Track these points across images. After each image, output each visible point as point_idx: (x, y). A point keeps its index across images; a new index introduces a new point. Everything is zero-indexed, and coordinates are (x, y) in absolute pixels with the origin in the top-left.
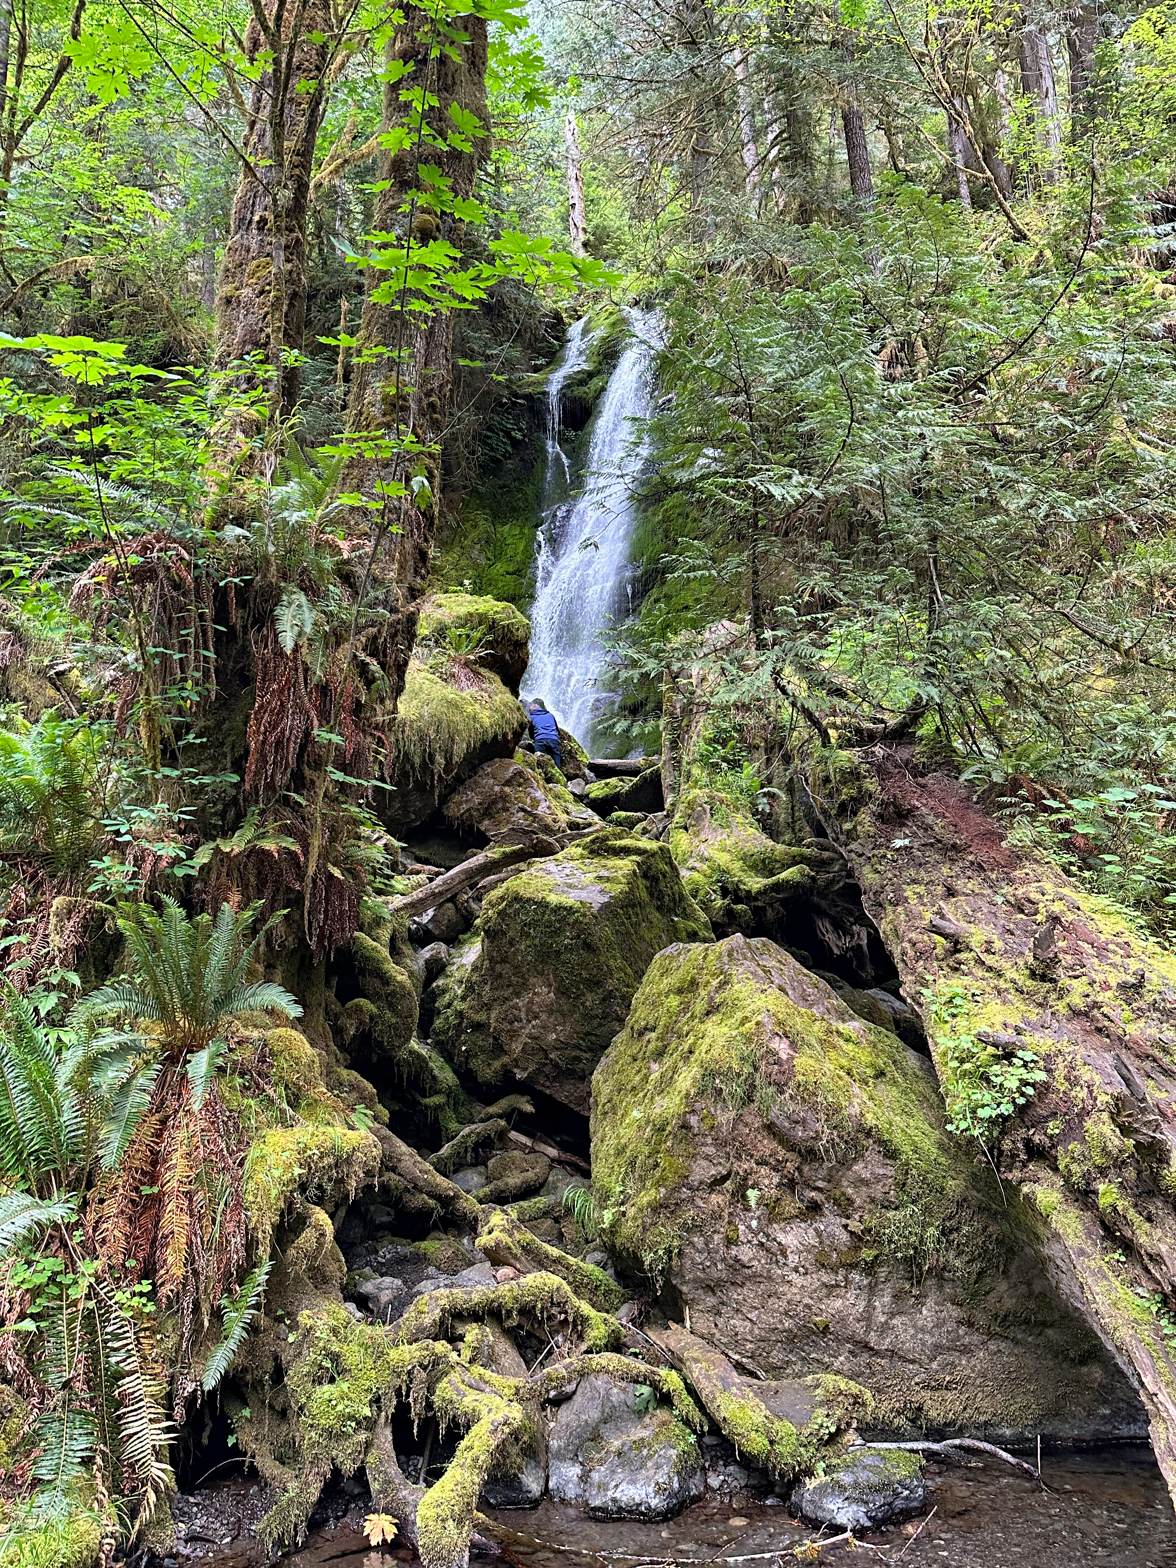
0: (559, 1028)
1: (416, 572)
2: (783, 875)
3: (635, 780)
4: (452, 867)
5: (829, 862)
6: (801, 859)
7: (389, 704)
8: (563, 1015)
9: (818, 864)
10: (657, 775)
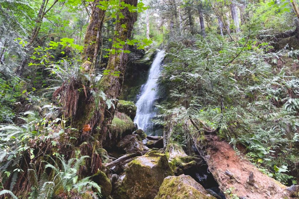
0: (142, 194)
1: (118, 94)
2: (190, 163)
3: (157, 141)
4: (118, 158)
5: (200, 160)
6: (194, 159)
7: (111, 121)
8: (143, 191)
9: (198, 161)
10: (162, 140)
